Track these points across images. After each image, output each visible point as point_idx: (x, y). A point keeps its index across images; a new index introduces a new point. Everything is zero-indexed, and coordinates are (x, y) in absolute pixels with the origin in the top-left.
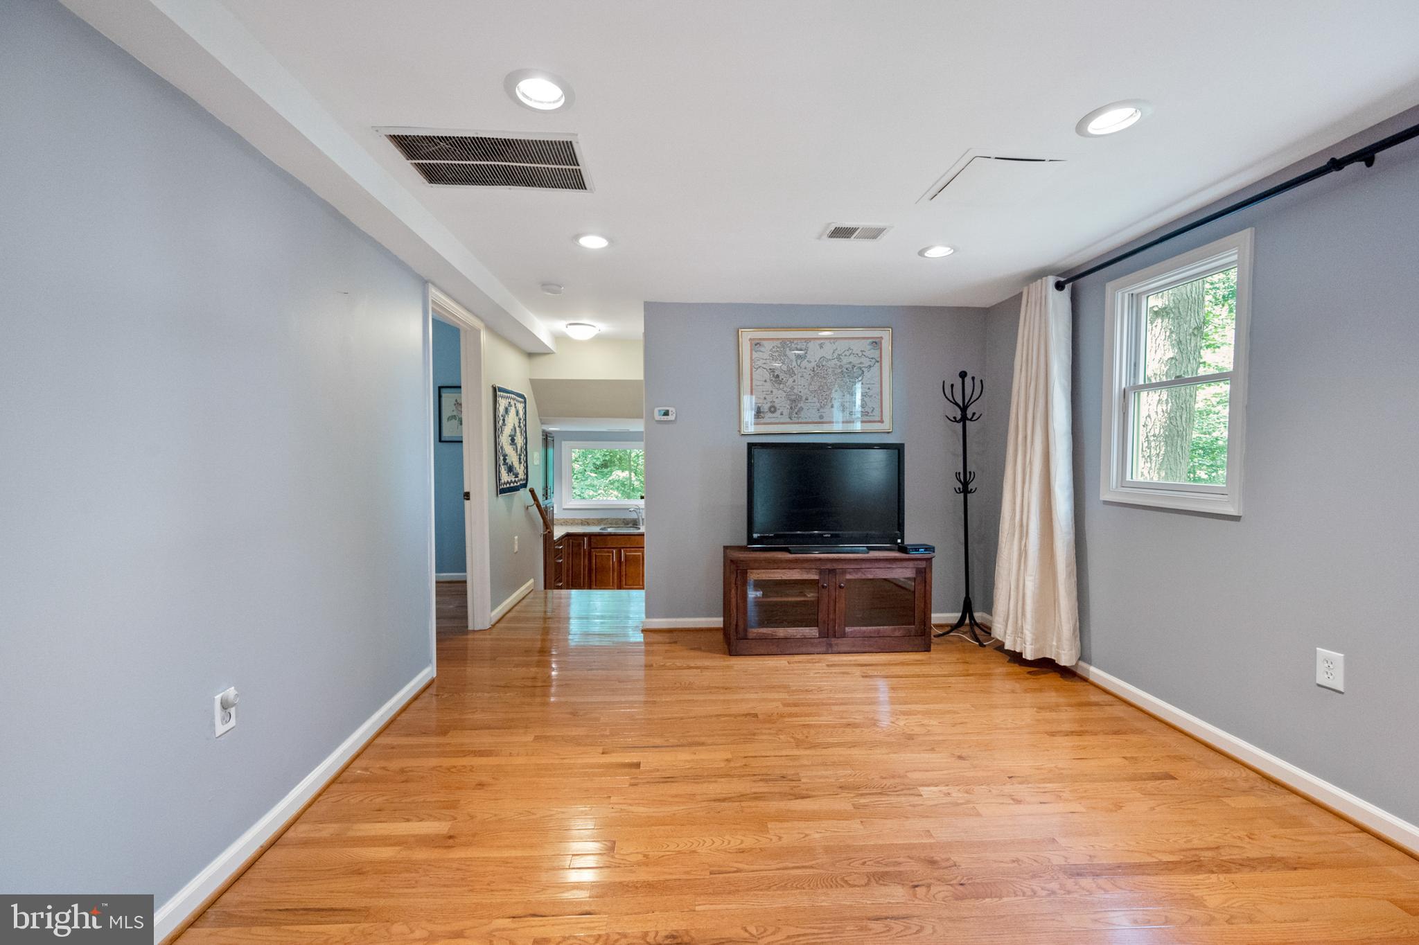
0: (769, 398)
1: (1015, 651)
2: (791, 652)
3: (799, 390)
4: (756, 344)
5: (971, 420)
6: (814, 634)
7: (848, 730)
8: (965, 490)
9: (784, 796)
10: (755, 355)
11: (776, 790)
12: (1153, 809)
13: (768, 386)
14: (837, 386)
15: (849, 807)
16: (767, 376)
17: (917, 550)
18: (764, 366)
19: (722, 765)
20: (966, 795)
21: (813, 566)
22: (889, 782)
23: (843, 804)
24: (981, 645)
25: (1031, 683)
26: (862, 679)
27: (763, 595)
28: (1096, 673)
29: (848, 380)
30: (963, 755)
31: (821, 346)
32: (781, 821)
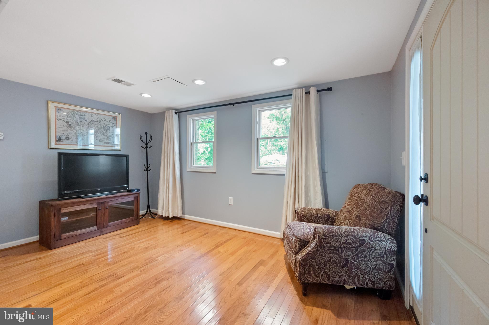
0: (65, 134)
1: (166, 217)
2: (84, 239)
3: (81, 132)
4: (58, 110)
5: (149, 148)
6: (95, 229)
7: (125, 254)
8: (147, 170)
9: (114, 280)
10: (57, 114)
11: (110, 280)
12: (207, 240)
13: (65, 128)
14: (98, 132)
15: (139, 272)
16: (65, 124)
17: (134, 191)
18: (63, 119)
19: (80, 284)
20: (169, 255)
21: (95, 202)
22: (147, 261)
23: (137, 272)
24: (154, 218)
25: (172, 224)
26: (120, 238)
27: (68, 218)
28: (187, 217)
29: (103, 130)
30: (164, 246)
31: (92, 115)
32: (118, 287)
